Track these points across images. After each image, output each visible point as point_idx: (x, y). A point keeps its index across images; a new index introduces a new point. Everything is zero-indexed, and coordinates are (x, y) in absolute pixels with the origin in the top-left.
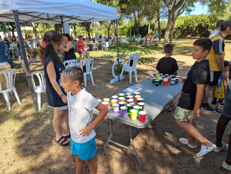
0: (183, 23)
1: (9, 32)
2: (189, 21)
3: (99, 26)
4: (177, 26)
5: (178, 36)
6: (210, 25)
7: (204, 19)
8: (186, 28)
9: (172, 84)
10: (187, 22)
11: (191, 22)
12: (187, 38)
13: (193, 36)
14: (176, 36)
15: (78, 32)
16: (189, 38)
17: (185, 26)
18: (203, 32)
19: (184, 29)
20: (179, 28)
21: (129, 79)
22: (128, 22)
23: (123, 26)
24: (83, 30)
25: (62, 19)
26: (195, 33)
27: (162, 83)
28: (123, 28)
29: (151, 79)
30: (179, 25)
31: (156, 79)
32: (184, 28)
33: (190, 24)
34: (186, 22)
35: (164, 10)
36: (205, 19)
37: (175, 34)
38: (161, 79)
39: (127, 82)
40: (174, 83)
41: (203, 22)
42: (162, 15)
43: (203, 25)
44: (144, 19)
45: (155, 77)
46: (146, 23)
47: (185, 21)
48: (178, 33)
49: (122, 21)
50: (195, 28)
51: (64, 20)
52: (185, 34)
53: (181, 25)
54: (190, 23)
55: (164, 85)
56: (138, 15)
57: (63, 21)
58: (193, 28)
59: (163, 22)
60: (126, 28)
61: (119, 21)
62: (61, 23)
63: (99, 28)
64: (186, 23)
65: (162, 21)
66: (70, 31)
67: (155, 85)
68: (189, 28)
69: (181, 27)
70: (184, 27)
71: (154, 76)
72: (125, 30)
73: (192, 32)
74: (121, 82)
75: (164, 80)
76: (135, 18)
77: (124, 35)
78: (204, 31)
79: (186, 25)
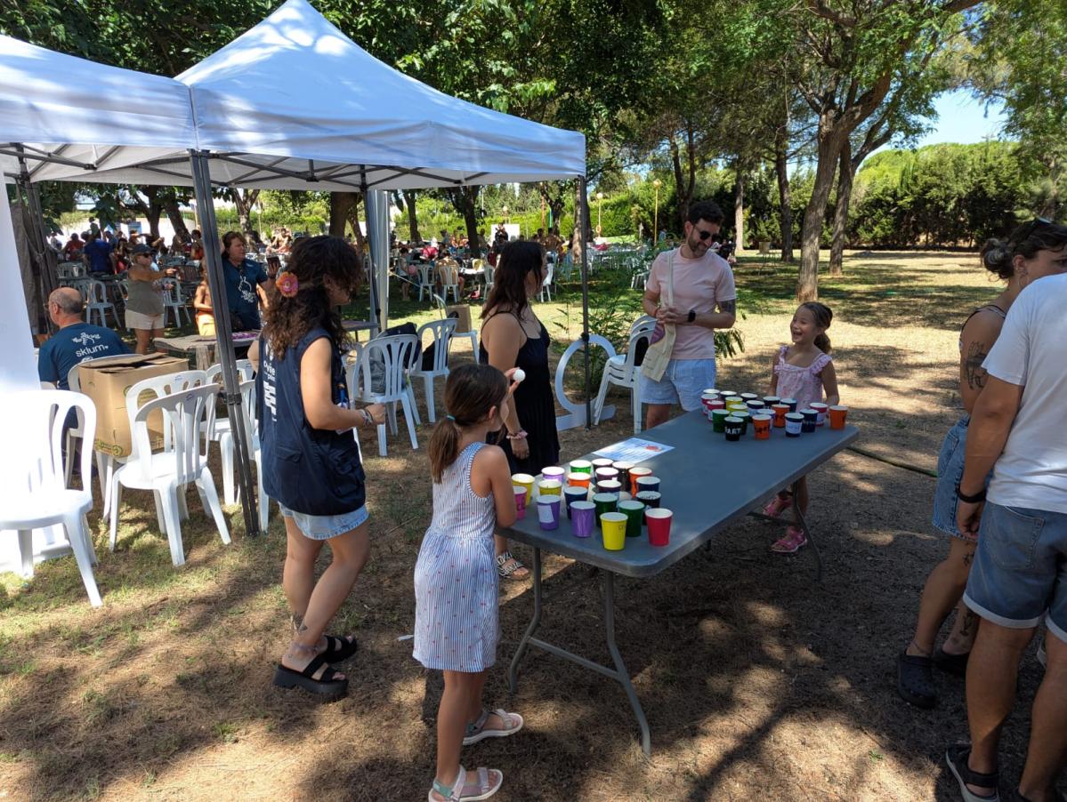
0: (896, 182)
1: (134, 219)
2: (924, 173)
3: (517, 194)
4: (868, 194)
5: (874, 238)
6: (1021, 188)
7: (995, 164)
8: (911, 203)
9: (788, 435)
10: (915, 179)
11: (935, 175)
12: (918, 248)
13: (943, 237)
14: (865, 236)
15: (426, 219)
16: (927, 247)
17: (906, 195)
18: (993, 219)
19: (900, 207)
20: (878, 203)
21: (631, 417)
22: (644, 179)
23: (623, 196)
24: (444, 210)
25: (363, 176)
26: (956, 226)
27: (750, 427)
28: (622, 204)
29: (707, 415)
30: (880, 191)
31: (727, 415)
32: (900, 203)
33: (930, 187)
34: (909, 179)
35: (804, 129)
36: (1000, 163)
37: (860, 230)
38: (747, 414)
39: (621, 433)
40: (799, 431)
41: (991, 175)
42: (797, 145)
43: (992, 190)
44: (716, 164)
45: (724, 407)
46: (726, 183)
47: (903, 173)
48: (875, 223)
49: (619, 174)
50: (952, 205)
51: (371, 177)
52: (907, 231)
53: (886, 190)
54: (927, 178)
55: (756, 438)
56: (690, 147)
57: (369, 182)
58: (941, 203)
59: (805, 178)
60: (635, 201)
61: (606, 175)
62: (357, 190)
63: (517, 202)
64: (910, 181)
65: (798, 171)
66: (393, 217)
67: (724, 437)
68: (926, 201)
69: (889, 199)
70: (902, 198)
71: (720, 403)
72: (630, 212)
73: (942, 222)
74: (598, 430)
75: (755, 417)
76: (676, 160)
77: (628, 232)
78: (994, 216)
79: (908, 188)
